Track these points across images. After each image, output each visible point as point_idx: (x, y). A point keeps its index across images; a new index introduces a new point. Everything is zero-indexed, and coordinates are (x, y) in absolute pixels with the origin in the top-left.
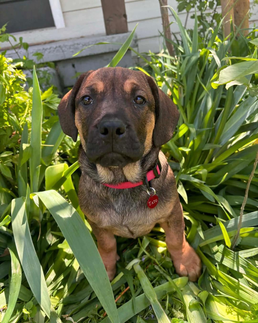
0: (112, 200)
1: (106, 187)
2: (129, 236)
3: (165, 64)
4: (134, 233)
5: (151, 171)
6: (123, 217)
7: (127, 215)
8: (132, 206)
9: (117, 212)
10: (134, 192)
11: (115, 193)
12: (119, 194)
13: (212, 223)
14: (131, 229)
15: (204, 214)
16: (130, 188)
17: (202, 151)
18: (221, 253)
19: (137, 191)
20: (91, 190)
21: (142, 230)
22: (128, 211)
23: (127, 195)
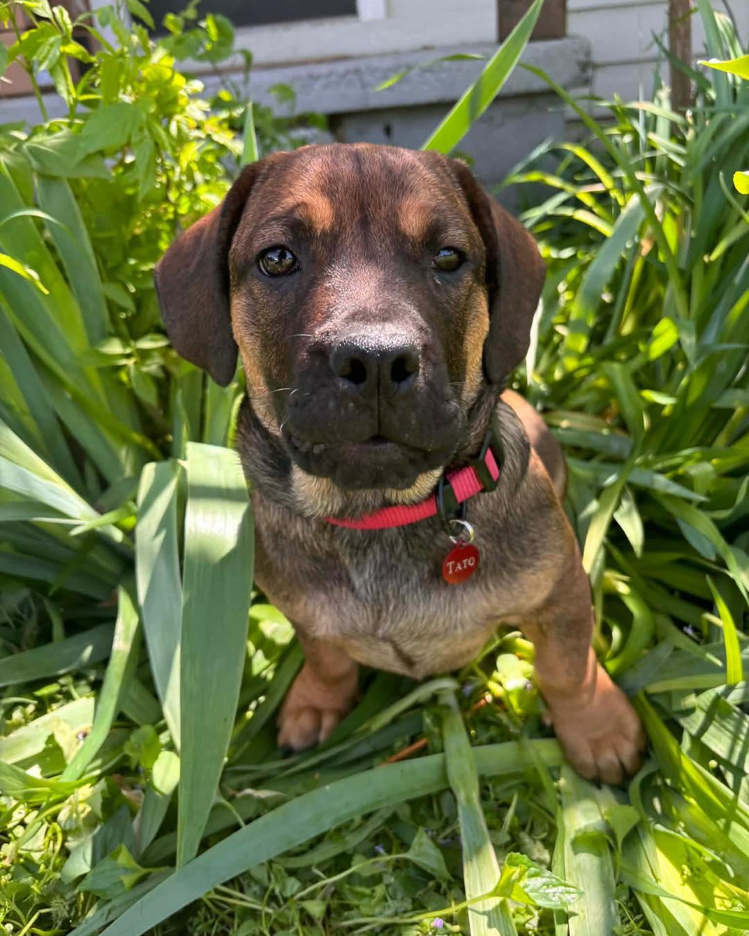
0: (346, 562)
2: (398, 668)
3: (651, 136)
4: (418, 659)
5: (467, 469)
6: (380, 612)
7: (391, 608)
8: (407, 580)
9: (357, 597)
10: (416, 535)
13: (690, 626)
14: (407, 647)
15: (677, 594)
17: (713, 410)
18: (705, 711)
21: (446, 652)
22: (394, 596)
23: (392, 546)
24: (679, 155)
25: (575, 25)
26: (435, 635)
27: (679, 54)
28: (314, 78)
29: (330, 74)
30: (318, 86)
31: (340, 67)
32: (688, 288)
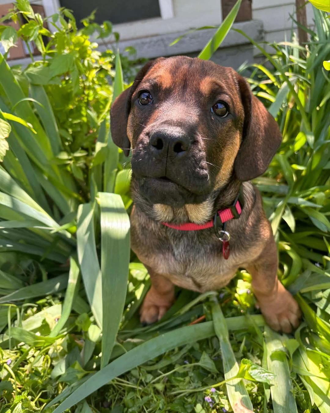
0: (172, 243)
1: (164, 226)
2: (194, 288)
3: (291, 57)
4: (203, 285)
5: (227, 210)
6: (186, 266)
7: (191, 264)
8: (199, 253)
9: (176, 259)
11: (176, 235)
12: (182, 236)
13: (318, 263)
14: (198, 280)
15: (312, 250)
16: (197, 230)
17: (323, 170)
18: (326, 298)
19: (207, 233)
20: (147, 227)
21: (216, 281)
22: (193, 259)
23: (193, 238)
24: (303, 64)
25: (255, 15)
26: (210, 275)
27: (301, 23)
28: (143, 43)
29: (151, 42)
30: (146, 47)
31: (155, 39)
32: (310, 121)
